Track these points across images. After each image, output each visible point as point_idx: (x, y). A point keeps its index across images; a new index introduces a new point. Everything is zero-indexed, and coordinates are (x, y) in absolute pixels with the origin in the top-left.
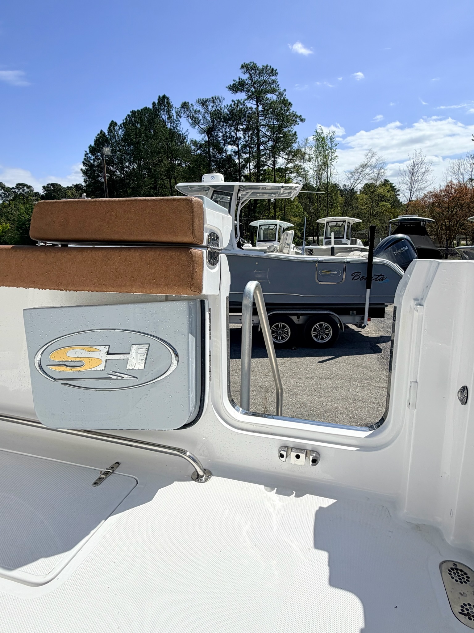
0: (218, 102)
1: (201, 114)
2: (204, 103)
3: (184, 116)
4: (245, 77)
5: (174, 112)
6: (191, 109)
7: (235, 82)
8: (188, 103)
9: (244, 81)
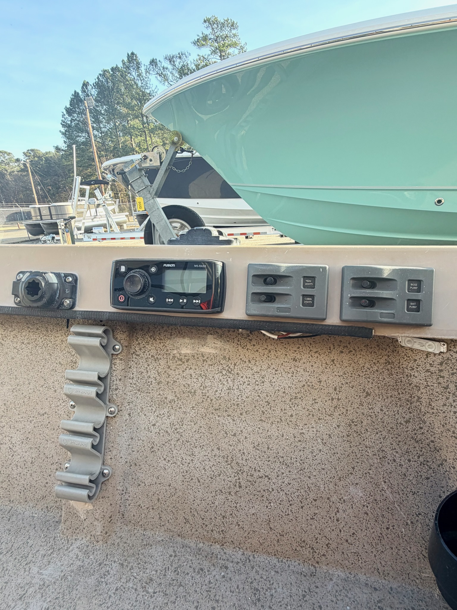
0: (185, 57)
1: (169, 71)
2: (171, 60)
3: (153, 73)
4: (208, 31)
5: (143, 69)
6: (160, 66)
7: (199, 37)
8: (156, 59)
9: (206, 36)
